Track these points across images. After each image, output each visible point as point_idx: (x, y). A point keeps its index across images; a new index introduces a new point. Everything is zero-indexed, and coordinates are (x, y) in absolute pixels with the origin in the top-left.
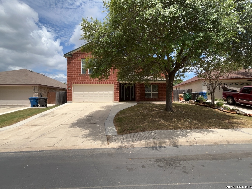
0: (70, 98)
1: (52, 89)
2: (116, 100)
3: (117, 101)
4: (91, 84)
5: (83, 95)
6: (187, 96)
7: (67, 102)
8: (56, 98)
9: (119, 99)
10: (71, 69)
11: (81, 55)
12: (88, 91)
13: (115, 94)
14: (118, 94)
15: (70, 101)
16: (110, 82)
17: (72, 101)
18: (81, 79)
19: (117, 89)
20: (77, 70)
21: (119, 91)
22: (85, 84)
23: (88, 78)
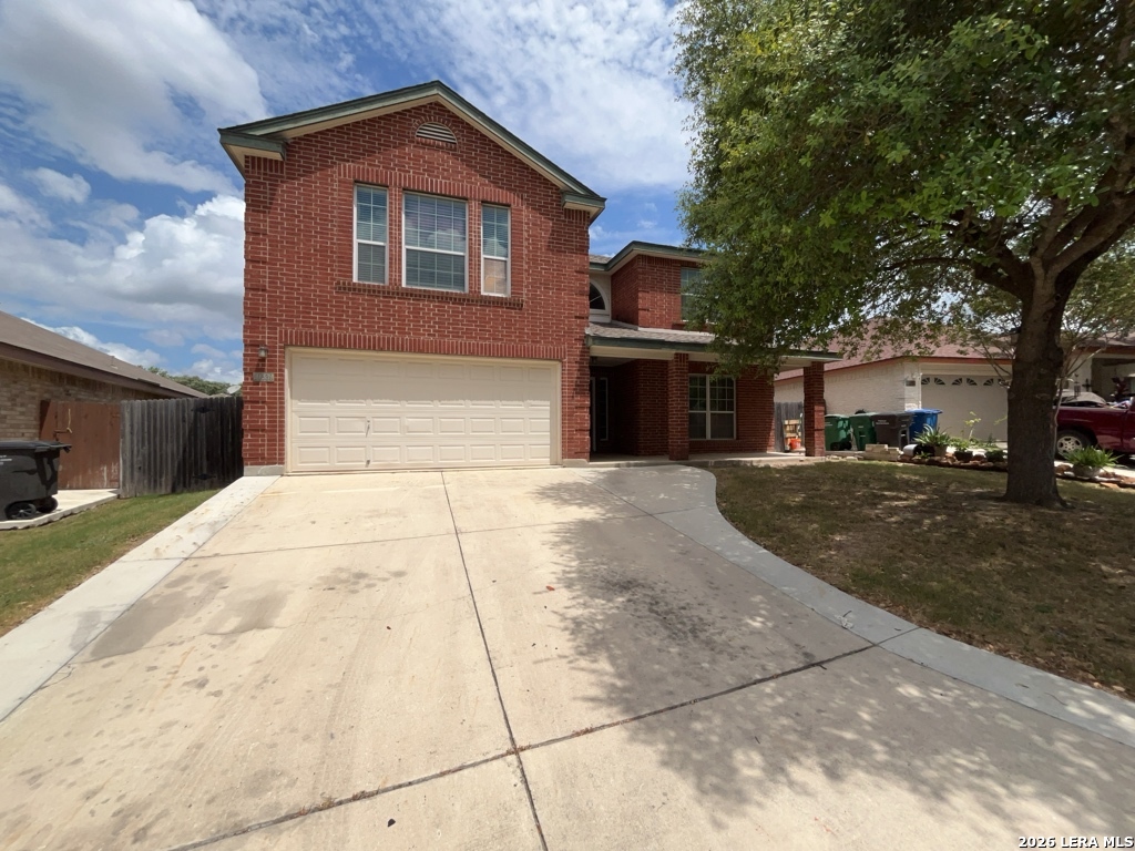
0: (272, 440)
1: (72, 380)
2: (570, 452)
3: (577, 455)
4: (421, 352)
5: (361, 426)
6: (842, 428)
7: (246, 468)
8: (125, 444)
9: (588, 448)
10: (273, 243)
11: (354, 159)
12: (397, 397)
13: (568, 415)
14: (582, 418)
15: (271, 461)
16: (541, 346)
17: (282, 461)
18: (356, 314)
19: (578, 390)
20: (323, 250)
21: (588, 403)
22: (382, 350)
23: (400, 311)
